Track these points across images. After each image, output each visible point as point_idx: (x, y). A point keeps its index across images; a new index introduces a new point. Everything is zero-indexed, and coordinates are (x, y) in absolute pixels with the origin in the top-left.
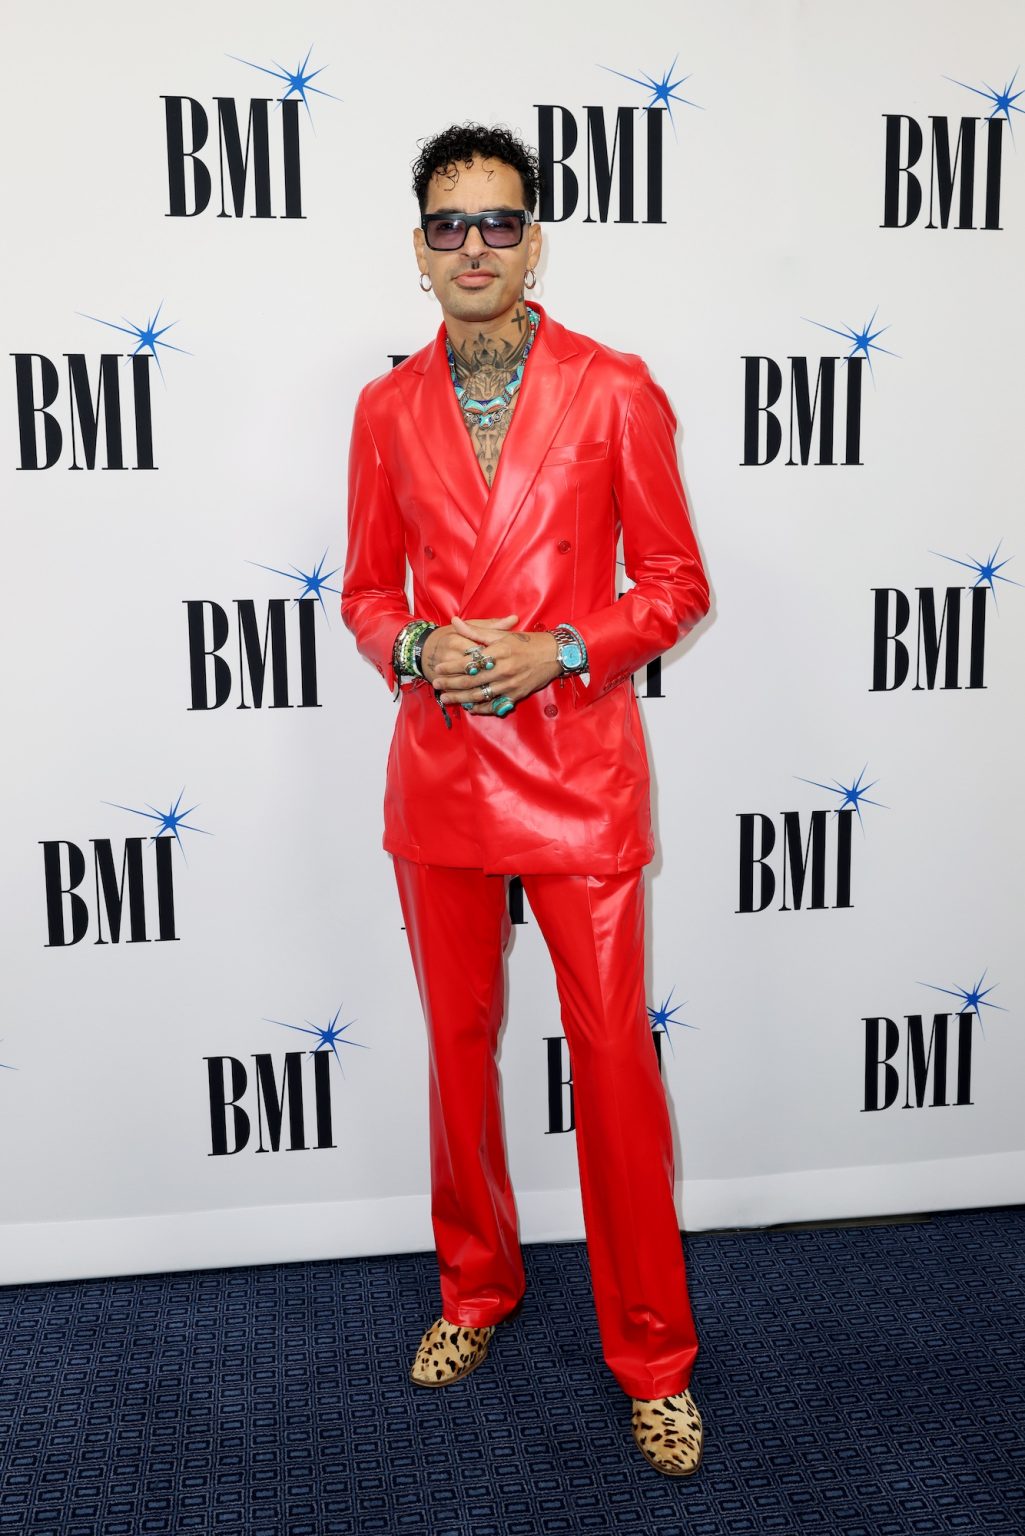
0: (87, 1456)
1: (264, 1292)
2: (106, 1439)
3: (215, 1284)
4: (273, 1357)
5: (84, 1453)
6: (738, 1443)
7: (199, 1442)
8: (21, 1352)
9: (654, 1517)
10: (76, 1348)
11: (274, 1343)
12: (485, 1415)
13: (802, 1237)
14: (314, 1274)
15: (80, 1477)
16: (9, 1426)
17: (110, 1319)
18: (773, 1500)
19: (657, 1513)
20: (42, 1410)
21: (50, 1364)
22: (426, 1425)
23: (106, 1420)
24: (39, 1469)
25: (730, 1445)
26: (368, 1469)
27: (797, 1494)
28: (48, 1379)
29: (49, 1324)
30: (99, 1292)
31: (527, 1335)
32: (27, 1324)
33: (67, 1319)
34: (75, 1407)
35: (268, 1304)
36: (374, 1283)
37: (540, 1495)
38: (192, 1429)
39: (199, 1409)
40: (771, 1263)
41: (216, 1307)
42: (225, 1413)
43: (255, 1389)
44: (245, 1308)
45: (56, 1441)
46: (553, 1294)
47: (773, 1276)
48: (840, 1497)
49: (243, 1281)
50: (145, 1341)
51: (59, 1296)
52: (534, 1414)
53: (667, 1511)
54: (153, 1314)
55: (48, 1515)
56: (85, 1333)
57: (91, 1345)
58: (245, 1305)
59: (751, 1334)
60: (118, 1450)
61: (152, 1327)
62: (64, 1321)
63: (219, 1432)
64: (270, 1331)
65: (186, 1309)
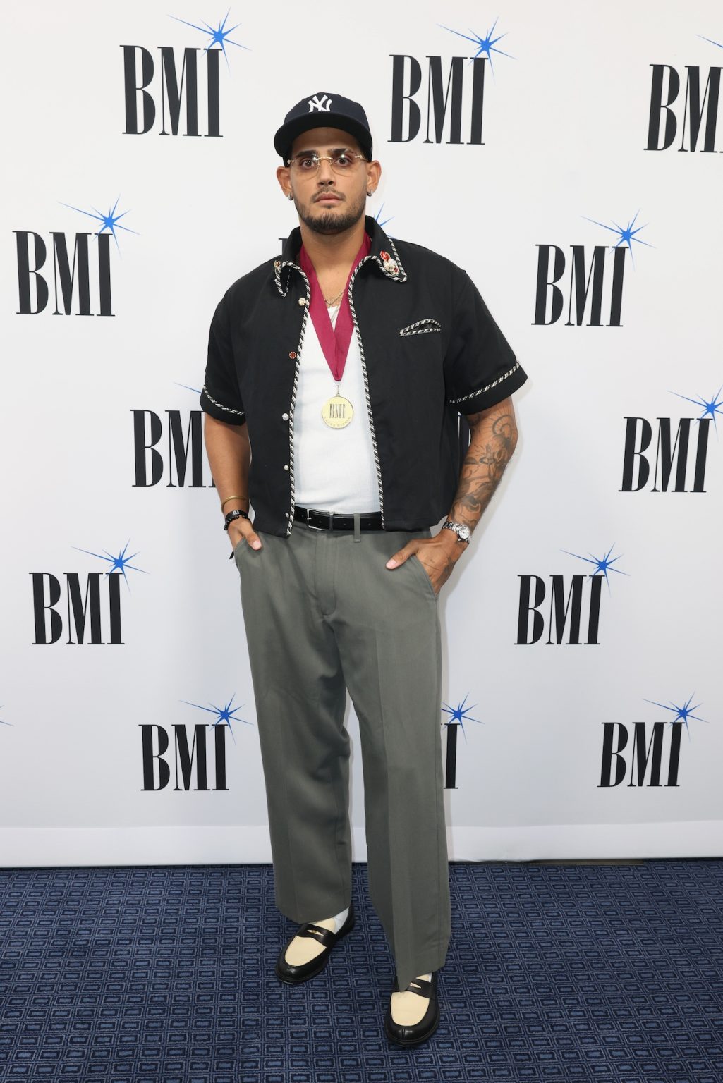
0: (42, 988)
1: (176, 883)
2: (55, 978)
3: (143, 875)
4: (175, 929)
5: (39, 987)
6: (484, 1014)
7: (116, 985)
9: (417, 1062)
10: (45, 913)
11: (177, 919)
13: (550, 870)
14: (211, 873)
15: (34, 1003)
17: (70, 895)
18: (502, 1057)
19: (420, 1060)
20: (16, 954)
21: (26, 923)
22: (270, 985)
23: (57, 965)
24: (8, 995)
25: (478, 1015)
26: (227, 1013)
27: (520, 1054)
28: (24, 933)
29: (30, 895)
30: (66, 876)
32: (15, 894)
33: (42, 893)
34: (38, 954)
35: (177, 892)
36: (251, 882)
37: (341, 1041)
38: (113, 976)
39: (120, 962)
40: (526, 887)
41: (142, 891)
42: (137, 966)
43: (159, 951)
44: (161, 894)
45: (22, 977)
47: (526, 896)
48: (549, 1059)
49: (163, 875)
50: (91, 912)
52: (346, 983)
53: (427, 1059)
54: (99, 893)
55: (10, 1027)
56: (53, 903)
57: (55, 912)
58: (161, 891)
59: (504, 937)
60: (62, 986)
61: (97, 902)
62: (39, 894)
63: (131, 979)
64: (175, 911)
65: (122, 892)
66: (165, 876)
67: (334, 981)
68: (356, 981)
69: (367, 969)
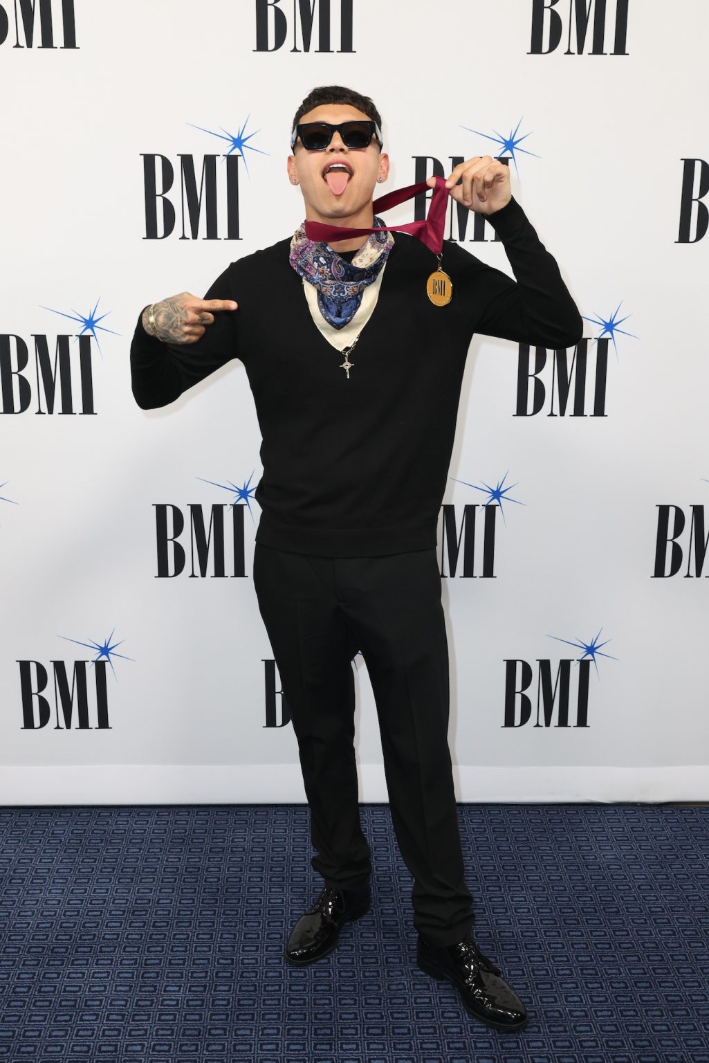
0: (179, 924)
2: (191, 915)
3: (265, 813)
4: (305, 867)
5: (177, 923)
6: (630, 956)
7: (253, 922)
8: (135, 850)
9: (567, 1002)
10: (171, 850)
13: (685, 812)
15: (174, 939)
16: (127, 900)
17: (194, 832)
18: (653, 998)
19: (569, 999)
20: (149, 891)
21: (154, 860)
23: (191, 901)
24: (147, 931)
25: (624, 957)
26: (368, 950)
27: (671, 995)
28: (153, 870)
29: (153, 833)
30: (187, 813)
31: (482, 867)
32: (138, 831)
33: (165, 830)
34: (171, 890)
35: (301, 830)
36: (375, 821)
38: (249, 913)
39: (254, 899)
40: (661, 829)
41: (266, 829)
42: (272, 903)
43: (292, 888)
44: (286, 832)
45: (159, 912)
46: (501, 839)
47: (662, 838)
48: (702, 1001)
49: (285, 813)
50: (217, 850)
51: (160, 814)
53: (576, 999)
54: (223, 831)
55: (153, 961)
56: (177, 841)
57: (181, 849)
58: (286, 829)
59: (644, 879)
60: (200, 922)
61: (222, 840)
62: (163, 831)
63: (267, 916)
64: (303, 849)
65: (246, 830)
66: (287, 814)
68: (496, 920)
69: (506, 908)
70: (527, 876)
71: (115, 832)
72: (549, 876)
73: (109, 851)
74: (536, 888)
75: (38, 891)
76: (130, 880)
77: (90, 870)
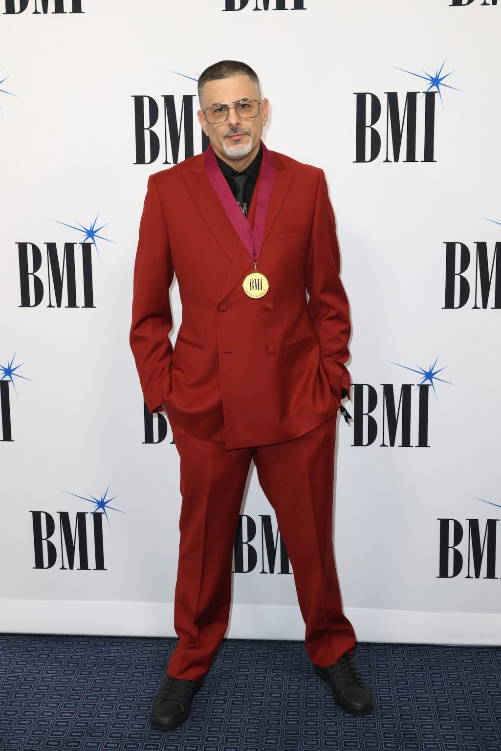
0: (151, 737)
1: (262, 655)
3: (234, 647)
4: (263, 694)
7: (214, 737)
8: (121, 674)
10: (152, 675)
11: (264, 685)
12: (385, 744)
14: (293, 648)
16: (110, 715)
20: (129, 708)
21: (136, 682)
22: (348, 744)
24: (123, 741)
28: (134, 691)
29: (138, 660)
30: (168, 645)
31: (417, 698)
32: (126, 659)
33: (149, 658)
35: (263, 663)
38: (211, 729)
39: (216, 718)
41: (233, 661)
42: (231, 722)
43: (250, 710)
44: (250, 663)
45: (135, 726)
46: (436, 676)
49: (251, 648)
51: (146, 644)
56: (158, 667)
57: (160, 674)
58: (250, 661)
63: (226, 733)
64: (263, 678)
67: (405, 744)
68: (425, 744)
69: (435, 735)
70: (456, 708)
71: (107, 658)
72: (475, 709)
73: (100, 674)
74: (464, 719)
75: (37, 705)
76: (114, 699)
77: (82, 689)
